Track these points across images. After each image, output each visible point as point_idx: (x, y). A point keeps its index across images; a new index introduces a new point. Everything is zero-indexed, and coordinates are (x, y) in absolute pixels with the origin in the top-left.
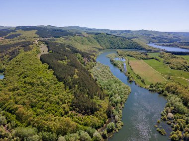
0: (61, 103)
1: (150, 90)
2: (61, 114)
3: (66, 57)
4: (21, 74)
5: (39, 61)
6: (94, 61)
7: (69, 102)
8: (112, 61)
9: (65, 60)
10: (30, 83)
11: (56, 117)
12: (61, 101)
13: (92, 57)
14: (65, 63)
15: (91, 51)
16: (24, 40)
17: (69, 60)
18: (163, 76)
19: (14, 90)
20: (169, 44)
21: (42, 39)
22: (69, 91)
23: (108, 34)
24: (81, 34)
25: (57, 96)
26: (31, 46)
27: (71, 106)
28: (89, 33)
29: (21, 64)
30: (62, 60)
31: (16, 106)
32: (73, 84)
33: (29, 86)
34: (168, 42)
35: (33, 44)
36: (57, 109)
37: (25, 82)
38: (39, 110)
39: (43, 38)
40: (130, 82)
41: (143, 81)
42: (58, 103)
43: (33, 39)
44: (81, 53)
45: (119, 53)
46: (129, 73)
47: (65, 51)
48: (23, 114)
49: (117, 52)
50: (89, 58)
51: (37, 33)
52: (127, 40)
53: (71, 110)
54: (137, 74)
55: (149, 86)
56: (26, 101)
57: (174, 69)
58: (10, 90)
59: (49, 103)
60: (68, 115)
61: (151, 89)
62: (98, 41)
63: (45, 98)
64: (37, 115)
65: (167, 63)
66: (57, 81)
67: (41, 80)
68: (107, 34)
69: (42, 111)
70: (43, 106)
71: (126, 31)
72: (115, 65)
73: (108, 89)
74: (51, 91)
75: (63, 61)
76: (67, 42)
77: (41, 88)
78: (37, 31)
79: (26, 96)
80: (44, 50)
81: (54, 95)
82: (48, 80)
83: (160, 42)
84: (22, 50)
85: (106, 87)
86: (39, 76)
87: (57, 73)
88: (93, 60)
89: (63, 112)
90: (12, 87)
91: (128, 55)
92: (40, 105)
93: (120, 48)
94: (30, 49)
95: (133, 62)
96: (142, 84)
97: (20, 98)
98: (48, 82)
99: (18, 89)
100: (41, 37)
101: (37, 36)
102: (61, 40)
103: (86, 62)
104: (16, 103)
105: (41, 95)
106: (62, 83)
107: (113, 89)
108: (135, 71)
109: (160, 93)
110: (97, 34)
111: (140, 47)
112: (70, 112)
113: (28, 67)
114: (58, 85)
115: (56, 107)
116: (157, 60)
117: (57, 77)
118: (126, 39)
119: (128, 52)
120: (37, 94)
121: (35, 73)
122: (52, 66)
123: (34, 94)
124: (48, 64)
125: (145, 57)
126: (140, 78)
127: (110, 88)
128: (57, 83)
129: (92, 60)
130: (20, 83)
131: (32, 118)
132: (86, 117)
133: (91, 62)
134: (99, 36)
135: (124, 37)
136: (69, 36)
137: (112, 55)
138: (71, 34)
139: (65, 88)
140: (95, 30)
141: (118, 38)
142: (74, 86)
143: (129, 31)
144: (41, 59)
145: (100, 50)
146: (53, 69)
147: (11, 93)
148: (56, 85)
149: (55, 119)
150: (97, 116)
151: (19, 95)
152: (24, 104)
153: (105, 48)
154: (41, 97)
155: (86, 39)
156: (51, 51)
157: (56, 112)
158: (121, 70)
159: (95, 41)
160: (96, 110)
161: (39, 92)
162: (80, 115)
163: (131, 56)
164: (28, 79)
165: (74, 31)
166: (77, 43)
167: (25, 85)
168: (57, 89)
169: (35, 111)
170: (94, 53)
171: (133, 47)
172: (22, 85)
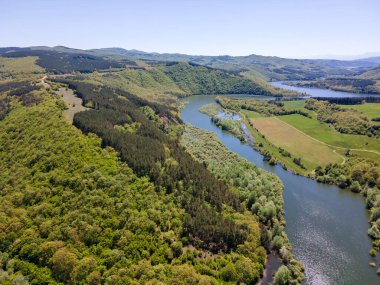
0: (157, 229)
1: (319, 181)
2: (166, 257)
3: (129, 118)
4: (33, 162)
5: (74, 128)
6: (180, 122)
7: (175, 226)
8: (215, 122)
9: (129, 123)
10: (66, 184)
11: (156, 267)
12: (158, 223)
13: (173, 112)
14: (131, 129)
15: (164, 100)
16: (10, 80)
18: (333, 149)
19: (26, 202)
20: (309, 82)
21: (54, 76)
23: (193, 65)
25: (143, 213)
26: (36, 93)
27: (183, 234)
28: (152, 63)
29: (27, 138)
30: (122, 123)
31: (46, 244)
33: (68, 192)
34: (305, 79)
35: (38, 88)
36: (152, 246)
37: (52, 181)
38: (107, 252)
39: (56, 73)
40: (272, 164)
41: (297, 162)
42: (151, 230)
43: (34, 77)
45: (223, 103)
46: (261, 145)
49: (218, 102)
50: (169, 116)
53: (185, 244)
54: (278, 145)
55: (313, 172)
56: (71, 231)
57: (347, 133)
58: (17, 204)
59: (128, 233)
60: (182, 257)
61: (321, 178)
62: (175, 79)
63: (116, 221)
65: (328, 122)
66: (133, 176)
67: (94, 174)
68: (190, 64)
69: (116, 251)
70: (116, 239)
71: (220, 58)
72: (224, 128)
73: (237, 184)
74: (126, 200)
75: (127, 125)
76: (111, 83)
77: (96, 195)
78: (37, 58)
79: (65, 217)
81: (136, 211)
82: (112, 174)
83: (290, 79)
84: (15, 102)
85: (232, 181)
86: (87, 166)
88: (178, 119)
89: (171, 254)
90: (19, 195)
91: (243, 108)
92: (107, 236)
93: (219, 93)
94: (37, 101)
95: (258, 120)
96: (298, 168)
97: (48, 222)
98: (113, 179)
99: (38, 201)
101: (39, 69)
102: (96, 79)
103: (167, 126)
104: (44, 236)
105: (105, 212)
106: (146, 179)
107: (250, 185)
108: (270, 139)
109: (342, 187)
110: (170, 64)
111: (259, 89)
112: (184, 250)
113: (49, 143)
115: (149, 241)
116: (305, 115)
117: (131, 165)
119: (241, 100)
120: (93, 211)
121: (73, 157)
123: (88, 212)
125: (279, 109)
126: (289, 155)
127: (241, 182)
128: (134, 180)
129: (175, 120)
130: (37, 183)
132: (222, 258)
134: (175, 68)
135: (225, 71)
137: (209, 107)
139: (157, 191)
141: (213, 73)
143: (226, 58)
146: (114, 146)
147: (22, 211)
148: (134, 186)
149: (158, 272)
150: (246, 254)
152: (65, 238)
153: (189, 92)
154: (104, 217)
155: (148, 75)
156: (90, 104)
157: (152, 252)
158: (242, 140)
159: (168, 78)
161: (95, 205)
162: (208, 256)
163: (249, 109)
164: (58, 174)
165: (118, 60)
167: (54, 189)
168: (138, 195)
170: (173, 105)
171: (245, 89)
172: (48, 190)
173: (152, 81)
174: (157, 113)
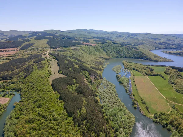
1: (154, 122)
3: (75, 81)
13: (99, 72)
14: (74, 88)
17: (78, 85)
19: (29, 122)
20: (175, 51)
23: (114, 44)
26: (43, 62)
30: (71, 85)
34: (175, 49)
37: (39, 113)
39: (54, 48)
40: (135, 108)
41: (147, 108)
45: (125, 66)
46: (134, 96)
49: (123, 64)
50: (96, 75)
51: (48, 43)
54: (142, 97)
55: (153, 116)
58: (26, 122)
61: (155, 120)
62: (105, 50)
72: (120, 83)
75: (73, 86)
78: (48, 40)
85: (111, 117)
88: (100, 76)
91: (134, 69)
96: (147, 112)
100: (52, 47)
101: (47, 46)
102: (69, 51)
103: (93, 81)
107: (118, 121)
108: (139, 92)
111: (146, 57)
114: (68, 120)
116: (163, 77)
125: (150, 73)
126: (145, 103)
128: (67, 118)
129: (98, 77)
133: (98, 79)
134: (106, 45)
136: (77, 45)
145: (106, 59)
146: (63, 100)
153: (111, 57)
156: (61, 72)
158: (126, 91)
159: (102, 50)
163: (137, 70)
166: (84, 53)
170: (101, 67)
172: (37, 118)
173: (94, 51)
174: (90, 75)
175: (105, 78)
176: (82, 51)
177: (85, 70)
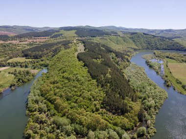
0: (93, 100)
2: (92, 110)
3: (100, 56)
4: (60, 70)
5: (76, 58)
6: (128, 61)
7: (100, 100)
8: (147, 63)
9: (99, 59)
10: (67, 78)
11: (87, 113)
12: (93, 97)
13: (126, 57)
14: (99, 61)
15: (125, 51)
16: (65, 39)
17: (103, 59)
19: (54, 83)
21: (80, 38)
22: (101, 89)
23: (145, 34)
24: (116, 33)
25: (89, 93)
27: (102, 104)
28: (125, 33)
29: (61, 61)
30: (96, 59)
31: (55, 97)
32: (106, 82)
33: (67, 81)
35: (71, 43)
36: (88, 105)
37: (63, 77)
38: (73, 104)
40: (168, 86)
41: (184, 87)
42: (90, 100)
43: (72, 38)
44: (115, 52)
45: (157, 54)
46: (166, 76)
47: (100, 50)
48: (60, 105)
49: (154, 53)
50: (123, 58)
51: (76, 33)
52: (168, 40)
53: (102, 108)
54: (176, 78)
56: (63, 94)
58: (51, 83)
59: (82, 99)
60: (99, 112)
62: (134, 41)
63: (79, 93)
64: (71, 108)
66: (90, 79)
67: (76, 76)
68: (143, 33)
69: (75, 105)
70: (77, 100)
71: (166, 30)
72: (151, 67)
73: (141, 91)
74: (84, 87)
75: (98, 59)
76: (103, 42)
77: (76, 83)
78: (76, 31)
79: (63, 90)
80: (81, 48)
81: (87, 91)
82: (83, 77)
84: (63, 48)
85: (139, 89)
86: (75, 72)
87: (91, 71)
88: (127, 60)
89: (94, 110)
90: (52, 80)
91: (167, 57)
92: (74, 99)
93: (157, 49)
94: (69, 48)
95: (172, 64)
96: (183, 90)
97: (58, 90)
98: (82, 78)
99: (57, 83)
100: (79, 36)
101: (75, 35)
102: (97, 40)
103: (120, 62)
104: (55, 94)
105: (76, 90)
106: (95, 81)
107: (147, 92)
108: (174, 74)
110: (133, 34)
112: (101, 110)
113: (66, 64)
114: (91, 82)
115: (88, 103)
117: (91, 75)
118: (166, 39)
119: (168, 53)
120: (73, 89)
121: (72, 69)
122: (87, 64)
123: (70, 89)
124: (84, 62)
126: (181, 83)
127: (143, 90)
128: (90, 80)
129: (125, 60)
130: (59, 77)
131: (66, 110)
132: (116, 117)
133: (125, 62)
135: (163, 37)
136: (104, 36)
137: (148, 56)
138: (107, 34)
139: (98, 86)
140: (131, 29)
141: (156, 38)
142: (106, 85)
144: (78, 57)
145: (135, 50)
146: (87, 67)
147: (52, 86)
148: (89, 82)
149: (87, 114)
150: (127, 118)
151: (58, 88)
152: (61, 96)
153: (141, 48)
154: (75, 92)
155: (121, 39)
156: (87, 50)
157: (88, 107)
158: (157, 73)
159: (131, 41)
160: (127, 111)
161: (74, 87)
162: (110, 114)
163: (171, 58)
164: (66, 75)
165: (109, 31)
166: (112, 42)
167: (63, 80)
168: (90, 86)
169: (70, 104)
170: (129, 53)
171: (174, 48)
172: (61, 80)
173: (122, 42)
175: (133, 63)
176: (109, 41)
177: (111, 52)
